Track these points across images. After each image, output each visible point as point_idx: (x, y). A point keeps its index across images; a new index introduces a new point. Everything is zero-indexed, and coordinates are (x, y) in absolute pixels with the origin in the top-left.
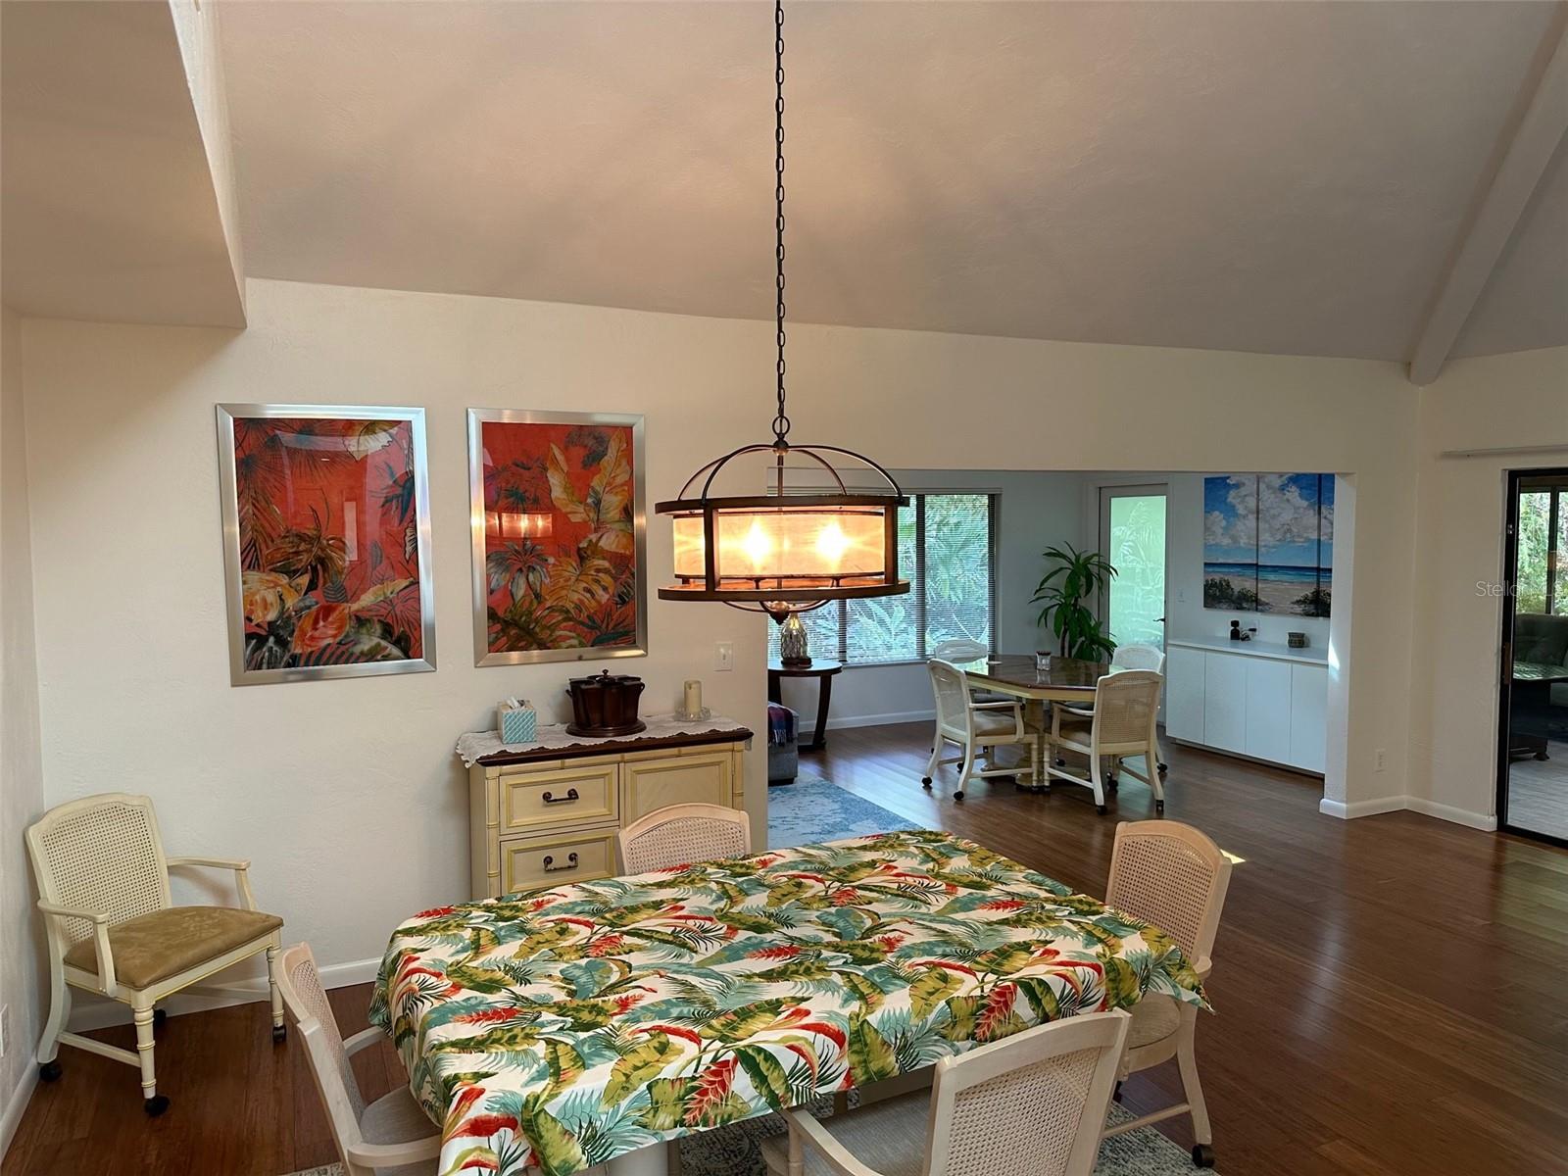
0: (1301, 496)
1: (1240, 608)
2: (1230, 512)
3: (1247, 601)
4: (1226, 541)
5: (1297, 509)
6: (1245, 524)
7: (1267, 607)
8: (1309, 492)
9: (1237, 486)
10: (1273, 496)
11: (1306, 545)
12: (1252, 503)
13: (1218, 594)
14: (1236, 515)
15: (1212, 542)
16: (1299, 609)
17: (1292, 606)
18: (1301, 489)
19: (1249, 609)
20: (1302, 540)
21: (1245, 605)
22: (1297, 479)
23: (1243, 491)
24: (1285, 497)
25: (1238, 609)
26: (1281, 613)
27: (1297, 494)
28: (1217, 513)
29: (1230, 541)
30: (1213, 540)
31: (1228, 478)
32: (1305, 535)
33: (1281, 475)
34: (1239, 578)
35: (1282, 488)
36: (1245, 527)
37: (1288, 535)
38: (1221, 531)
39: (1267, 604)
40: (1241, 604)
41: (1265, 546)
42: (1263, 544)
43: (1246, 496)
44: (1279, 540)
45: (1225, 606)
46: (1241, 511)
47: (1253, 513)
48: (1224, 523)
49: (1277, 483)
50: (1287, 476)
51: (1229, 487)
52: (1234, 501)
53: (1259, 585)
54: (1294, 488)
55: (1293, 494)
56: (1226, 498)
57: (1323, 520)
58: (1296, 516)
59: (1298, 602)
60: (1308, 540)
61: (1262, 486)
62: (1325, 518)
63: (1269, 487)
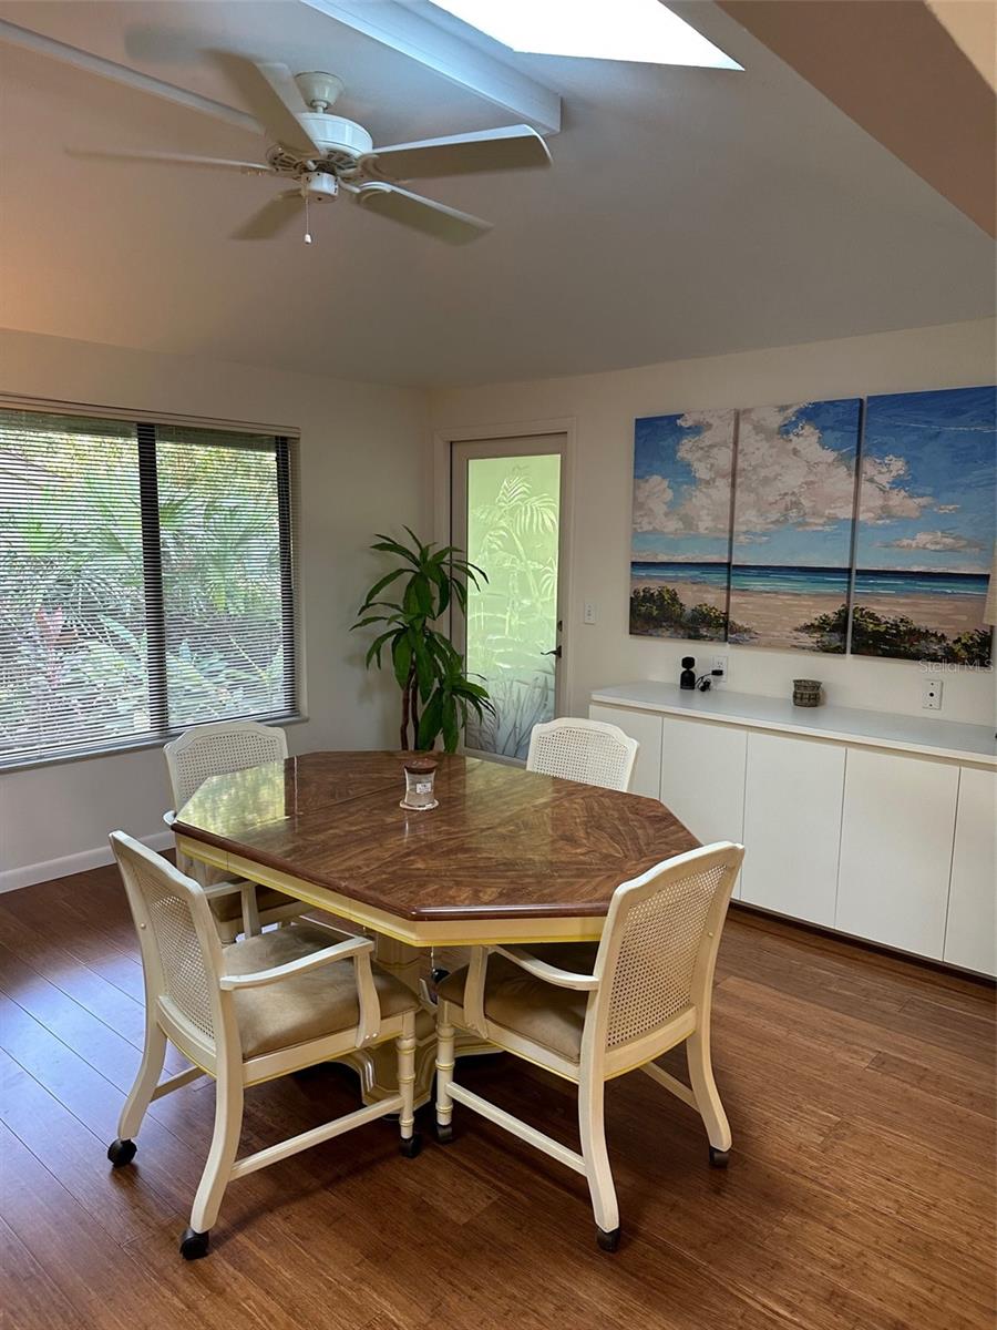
0: (823, 444)
1: (695, 636)
2: (683, 475)
3: (709, 625)
4: (673, 525)
5: (811, 466)
6: (709, 496)
7: (746, 636)
8: (838, 434)
9: (697, 430)
10: (767, 445)
11: (827, 528)
12: (723, 458)
13: (655, 613)
14: (694, 481)
15: (647, 528)
16: (808, 640)
17: (795, 634)
18: (823, 429)
19: (712, 639)
20: (821, 521)
21: (703, 632)
22: (813, 413)
23: (707, 438)
24: (790, 446)
25: (690, 637)
26: (770, 646)
27: (815, 439)
28: (656, 479)
29: (680, 525)
30: (650, 523)
31: (680, 416)
32: (827, 512)
33: (783, 409)
34: (695, 588)
35: (785, 430)
36: (708, 504)
37: (793, 513)
38: (664, 508)
39: (746, 630)
40: (697, 631)
41: (746, 533)
42: (744, 528)
43: (711, 446)
44: (777, 522)
45: (668, 633)
46: (702, 471)
47: (724, 477)
48: (669, 495)
49: (775, 420)
50: (795, 408)
51: (681, 432)
52: (689, 456)
53: (732, 599)
54: (808, 430)
55: (808, 440)
56: (675, 452)
57: (865, 487)
58: (812, 478)
59: (808, 628)
60: (833, 520)
61: (745, 428)
62: (871, 480)
63: (758, 429)
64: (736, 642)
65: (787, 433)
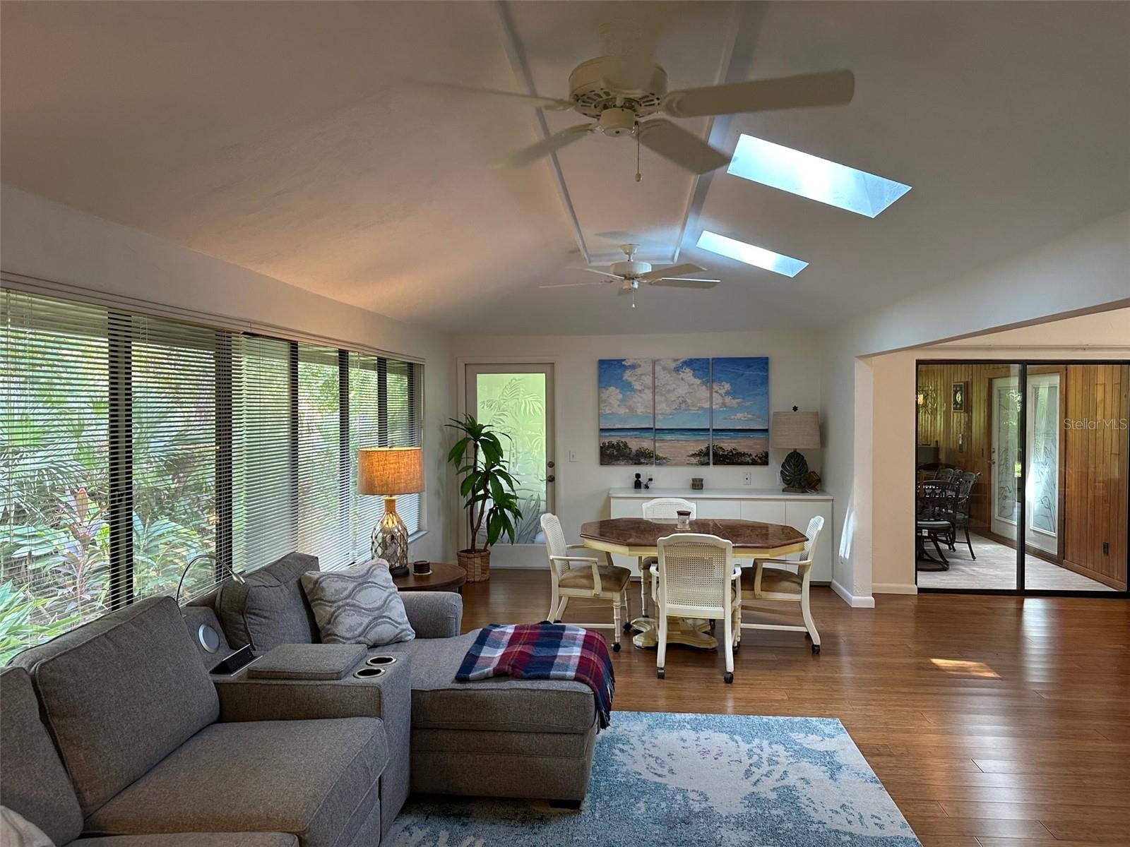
0: (695, 376)
1: (639, 463)
2: (627, 387)
3: (645, 457)
4: (623, 411)
5: (690, 385)
6: (641, 397)
7: (664, 461)
8: (701, 373)
9: (633, 367)
10: (669, 375)
11: (699, 412)
12: (648, 380)
13: (615, 453)
14: (633, 390)
15: (608, 412)
16: (694, 460)
17: (688, 458)
18: (694, 370)
19: (647, 464)
20: (697, 408)
21: (642, 460)
22: (690, 363)
23: (639, 371)
24: (681, 376)
25: (636, 464)
26: (676, 465)
27: (691, 374)
28: (612, 388)
29: (627, 411)
30: (610, 410)
31: (624, 360)
32: (699, 405)
33: (675, 360)
34: (637, 440)
35: (677, 370)
36: (641, 402)
37: (683, 405)
38: (618, 403)
39: (664, 458)
40: (640, 460)
41: (662, 414)
42: (660, 412)
43: (642, 375)
44: (676, 409)
45: (623, 463)
46: (637, 386)
47: (649, 388)
48: (620, 396)
49: (673, 365)
50: (681, 361)
51: (625, 367)
52: (630, 379)
53: (657, 444)
54: (688, 370)
55: (688, 374)
56: (622, 377)
57: (714, 394)
58: (691, 391)
59: (694, 455)
60: (701, 408)
61: (658, 368)
62: (717, 392)
63: (664, 368)
64: (660, 464)
65: (678, 370)
